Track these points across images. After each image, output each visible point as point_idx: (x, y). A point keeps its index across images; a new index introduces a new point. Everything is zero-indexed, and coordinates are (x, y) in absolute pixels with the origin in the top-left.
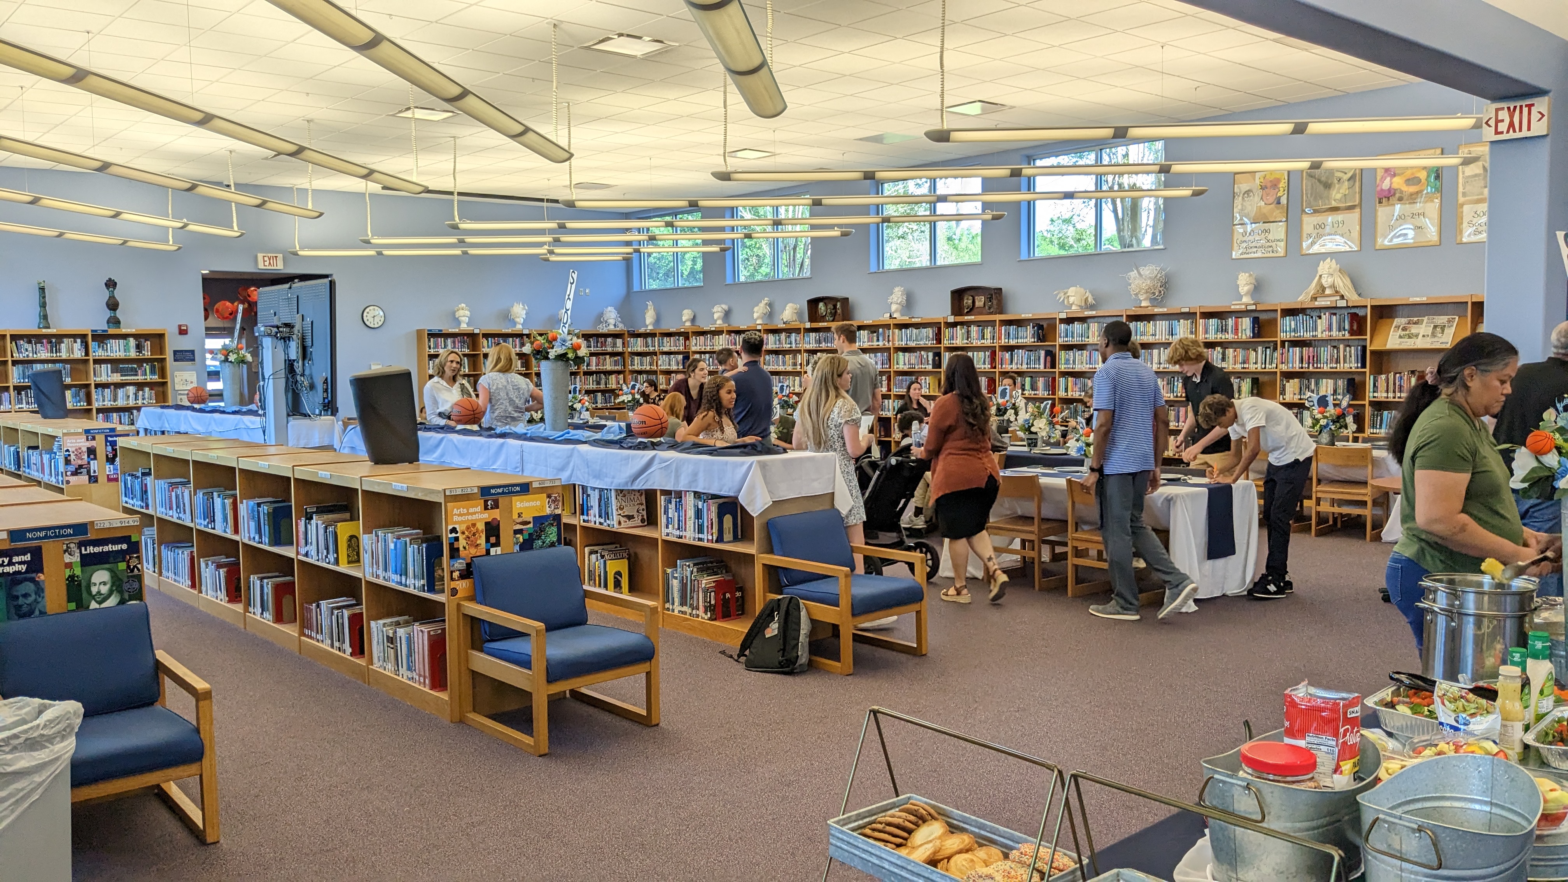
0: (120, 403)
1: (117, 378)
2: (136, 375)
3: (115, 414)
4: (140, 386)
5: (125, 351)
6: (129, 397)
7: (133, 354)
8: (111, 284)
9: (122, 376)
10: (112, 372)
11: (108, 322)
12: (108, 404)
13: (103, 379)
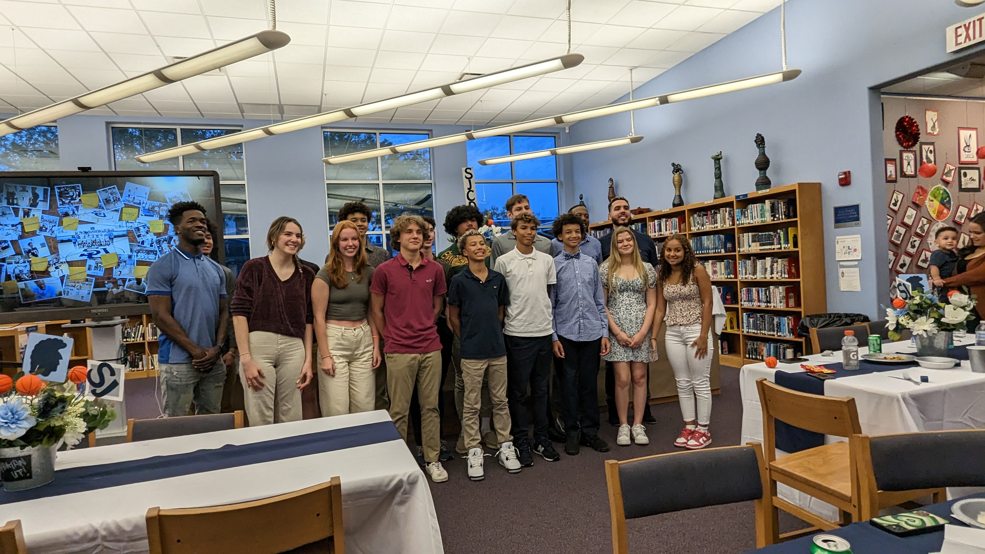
0: (759, 277)
1: (756, 248)
2: (772, 244)
3: (754, 289)
4: (775, 255)
5: (762, 217)
6: (766, 269)
7: (768, 219)
8: (760, 141)
9: (761, 245)
10: (753, 242)
11: (757, 185)
12: (750, 277)
13: (745, 249)
